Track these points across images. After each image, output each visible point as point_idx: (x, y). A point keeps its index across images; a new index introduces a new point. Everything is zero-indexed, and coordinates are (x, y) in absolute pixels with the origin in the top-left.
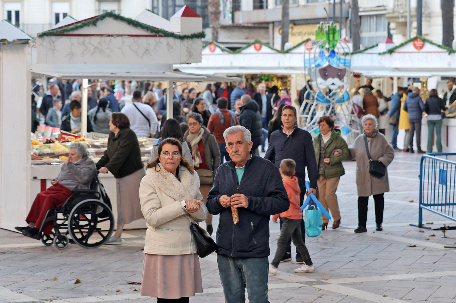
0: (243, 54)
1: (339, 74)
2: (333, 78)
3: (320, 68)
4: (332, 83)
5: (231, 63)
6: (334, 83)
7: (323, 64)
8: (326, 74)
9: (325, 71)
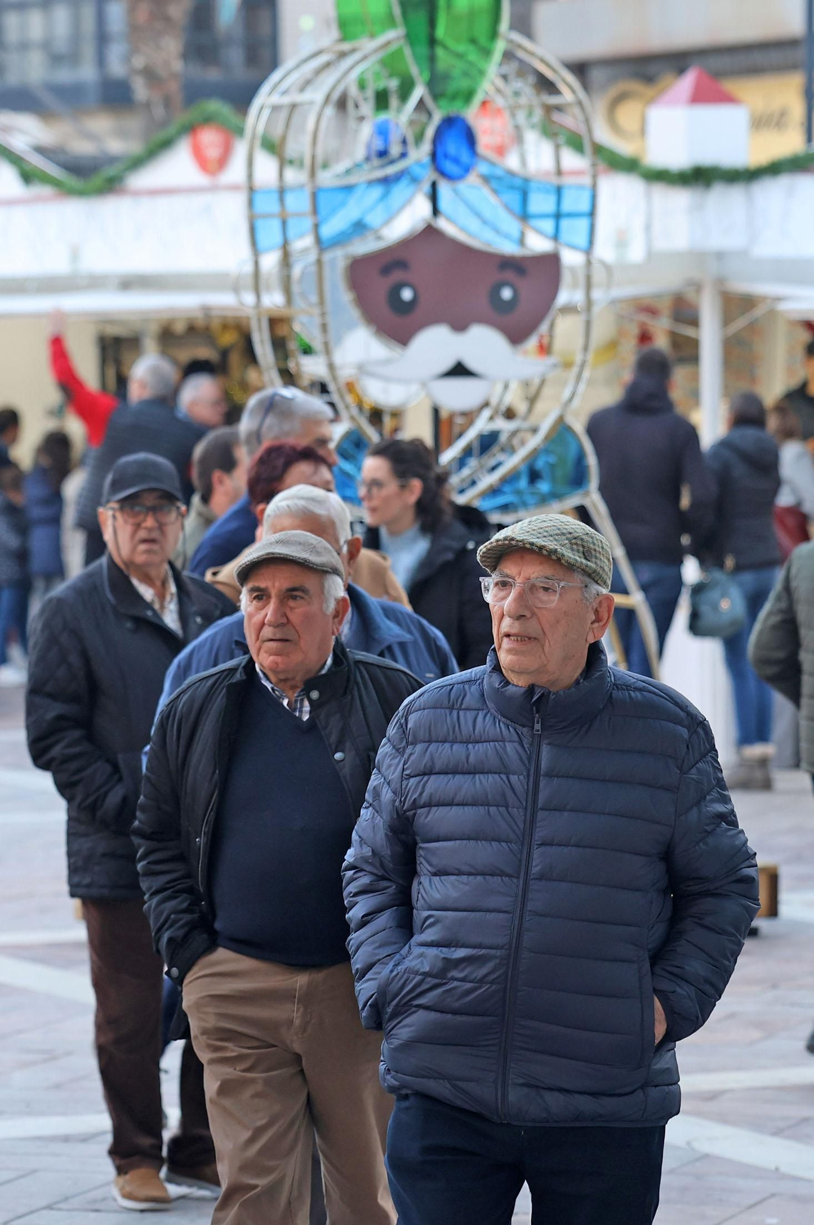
0: (137, 193)
1: (507, 294)
2: (459, 326)
3: (364, 247)
4: (448, 364)
5: (75, 255)
6: (471, 363)
7: (388, 221)
8: (407, 294)
9: (397, 276)
